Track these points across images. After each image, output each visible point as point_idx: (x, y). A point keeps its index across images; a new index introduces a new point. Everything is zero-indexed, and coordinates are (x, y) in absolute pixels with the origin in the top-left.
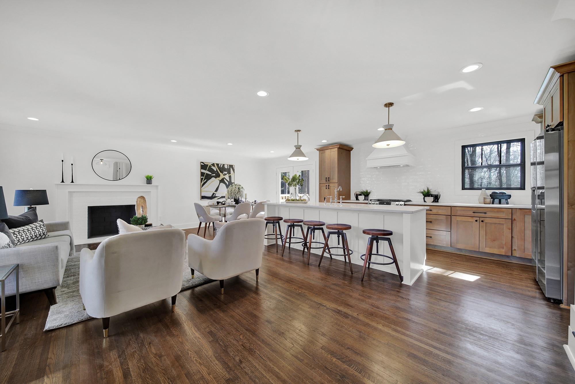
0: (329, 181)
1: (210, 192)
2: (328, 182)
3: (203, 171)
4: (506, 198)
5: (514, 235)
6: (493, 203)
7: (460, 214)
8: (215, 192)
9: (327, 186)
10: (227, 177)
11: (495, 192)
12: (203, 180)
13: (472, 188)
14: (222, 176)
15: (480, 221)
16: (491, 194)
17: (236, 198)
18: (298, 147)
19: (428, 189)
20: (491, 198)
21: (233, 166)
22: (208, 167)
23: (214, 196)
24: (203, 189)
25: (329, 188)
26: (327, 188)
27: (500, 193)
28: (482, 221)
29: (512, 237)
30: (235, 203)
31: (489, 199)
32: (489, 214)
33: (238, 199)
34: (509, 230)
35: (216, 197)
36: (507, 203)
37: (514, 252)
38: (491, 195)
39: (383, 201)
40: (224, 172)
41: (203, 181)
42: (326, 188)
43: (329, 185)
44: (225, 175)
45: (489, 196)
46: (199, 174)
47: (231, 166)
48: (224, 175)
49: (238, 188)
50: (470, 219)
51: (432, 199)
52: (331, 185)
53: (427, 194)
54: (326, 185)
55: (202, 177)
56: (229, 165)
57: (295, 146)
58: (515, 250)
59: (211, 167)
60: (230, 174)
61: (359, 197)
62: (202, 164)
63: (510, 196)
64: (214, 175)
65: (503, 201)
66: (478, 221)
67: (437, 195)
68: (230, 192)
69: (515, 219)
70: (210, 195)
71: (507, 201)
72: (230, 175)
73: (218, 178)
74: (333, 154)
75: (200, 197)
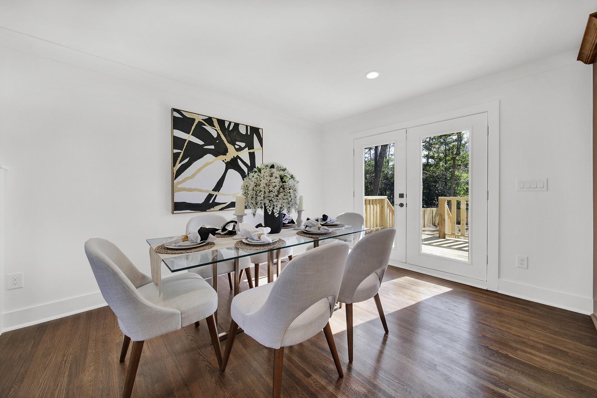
1: (200, 191)
3: (179, 134)
8: (213, 193)
10: (245, 155)
12: (180, 159)
14: (232, 153)
17: (273, 212)
21: (260, 131)
22: (195, 125)
23: (211, 202)
24: (179, 183)
30: (269, 229)
33: (280, 213)
35: (216, 204)
40: (237, 143)
41: (178, 161)
44: (240, 149)
46: (169, 142)
47: (255, 131)
48: (237, 150)
49: (278, 176)
55: (176, 151)
56: (251, 127)
59: (203, 126)
60: (254, 148)
62: (177, 114)
64: (212, 147)
68: (250, 192)
70: (200, 199)
72: (251, 151)
73: (222, 157)
75: (170, 206)
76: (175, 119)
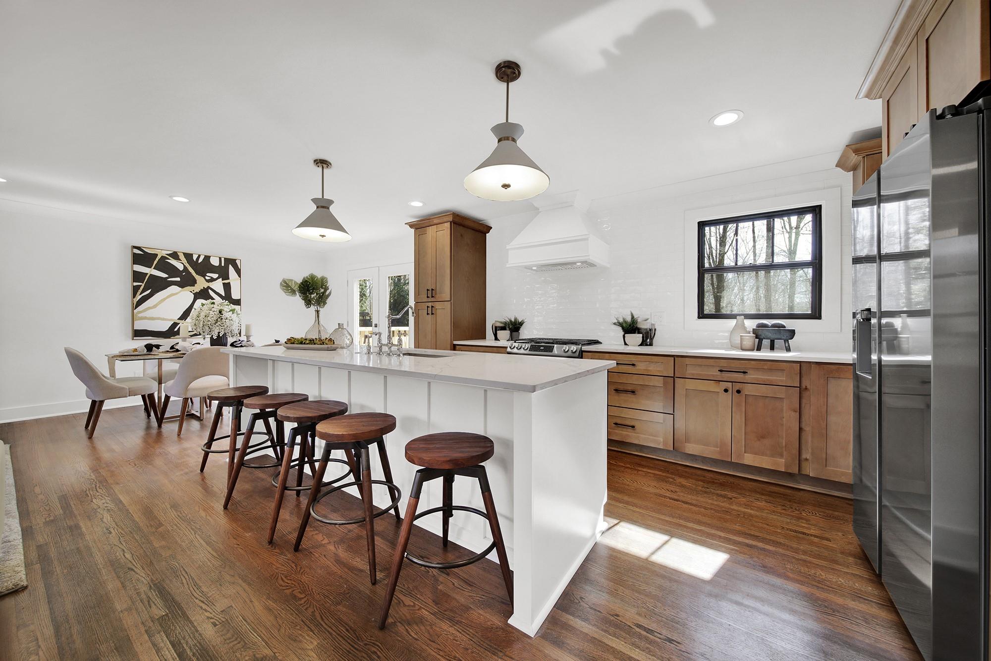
0: (432, 297)
1: (164, 319)
2: (433, 299)
3: (139, 268)
4: (785, 338)
5: (803, 426)
6: (759, 349)
7: (693, 374)
8: (178, 322)
9: (430, 309)
10: (217, 286)
11: (762, 323)
13: (717, 315)
14: (201, 283)
15: (735, 391)
16: (755, 328)
18: (323, 205)
19: (633, 317)
20: (756, 338)
22: (157, 260)
23: (176, 330)
24: (140, 313)
25: (432, 314)
26: (430, 312)
27: (774, 326)
28: (738, 392)
29: (800, 429)
31: (749, 340)
32: (751, 376)
33: (218, 336)
34: (793, 413)
35: (181, 333)
36: (788, 349)
37: (804, 464)
38: (754, 331)
39: (539, 343)
40: (207, 274)
41: (139, 293)
42: (428, 314)
43: (432, 307)
44: (212, 280)
45: (752, 333)
48: (208, 281)
49: (216, 310)
50: (712, 387)
51: (638, 338)
52: (438, 306)
53: (630, 328)
54: (428, 307)
55: (135, 284)
56: (225, 258)
57: (315, 200)
58: (806, 460)
59: (167, 260)
60: (229, 279)
61: (500, 333)
62: (137, 251)
63: (792, 333)
64: (178, 279)
65: (779, 343)
66: (730, 391)
67: (650, 330)
68: (194, 322)
69: (806, 387)
70: (163, 327)
71: (787, 345)
72: (226, 282)
73: (189, 288)
74: (442, 235)
75: (130, 334)
76: (135, 255)
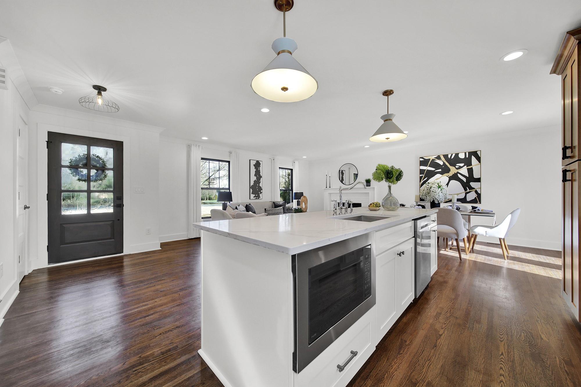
3: (423, 168)
10: (463, 171)
12: (423, 178)
14: (453, 170)
21: (479, 153)
22: (430, 162)
40: (457, 165)
44: (460, 167)
47: (475, 154)
48: (457, 169)
55: (421, 175)
56: (469, 152)
59: (435, 161)
60: (472, 165)
62: (421, 160)
64: (440, 170)
72: (470, 167)
73: (446, 175)
76: (420, 162)
